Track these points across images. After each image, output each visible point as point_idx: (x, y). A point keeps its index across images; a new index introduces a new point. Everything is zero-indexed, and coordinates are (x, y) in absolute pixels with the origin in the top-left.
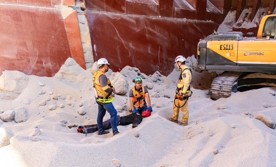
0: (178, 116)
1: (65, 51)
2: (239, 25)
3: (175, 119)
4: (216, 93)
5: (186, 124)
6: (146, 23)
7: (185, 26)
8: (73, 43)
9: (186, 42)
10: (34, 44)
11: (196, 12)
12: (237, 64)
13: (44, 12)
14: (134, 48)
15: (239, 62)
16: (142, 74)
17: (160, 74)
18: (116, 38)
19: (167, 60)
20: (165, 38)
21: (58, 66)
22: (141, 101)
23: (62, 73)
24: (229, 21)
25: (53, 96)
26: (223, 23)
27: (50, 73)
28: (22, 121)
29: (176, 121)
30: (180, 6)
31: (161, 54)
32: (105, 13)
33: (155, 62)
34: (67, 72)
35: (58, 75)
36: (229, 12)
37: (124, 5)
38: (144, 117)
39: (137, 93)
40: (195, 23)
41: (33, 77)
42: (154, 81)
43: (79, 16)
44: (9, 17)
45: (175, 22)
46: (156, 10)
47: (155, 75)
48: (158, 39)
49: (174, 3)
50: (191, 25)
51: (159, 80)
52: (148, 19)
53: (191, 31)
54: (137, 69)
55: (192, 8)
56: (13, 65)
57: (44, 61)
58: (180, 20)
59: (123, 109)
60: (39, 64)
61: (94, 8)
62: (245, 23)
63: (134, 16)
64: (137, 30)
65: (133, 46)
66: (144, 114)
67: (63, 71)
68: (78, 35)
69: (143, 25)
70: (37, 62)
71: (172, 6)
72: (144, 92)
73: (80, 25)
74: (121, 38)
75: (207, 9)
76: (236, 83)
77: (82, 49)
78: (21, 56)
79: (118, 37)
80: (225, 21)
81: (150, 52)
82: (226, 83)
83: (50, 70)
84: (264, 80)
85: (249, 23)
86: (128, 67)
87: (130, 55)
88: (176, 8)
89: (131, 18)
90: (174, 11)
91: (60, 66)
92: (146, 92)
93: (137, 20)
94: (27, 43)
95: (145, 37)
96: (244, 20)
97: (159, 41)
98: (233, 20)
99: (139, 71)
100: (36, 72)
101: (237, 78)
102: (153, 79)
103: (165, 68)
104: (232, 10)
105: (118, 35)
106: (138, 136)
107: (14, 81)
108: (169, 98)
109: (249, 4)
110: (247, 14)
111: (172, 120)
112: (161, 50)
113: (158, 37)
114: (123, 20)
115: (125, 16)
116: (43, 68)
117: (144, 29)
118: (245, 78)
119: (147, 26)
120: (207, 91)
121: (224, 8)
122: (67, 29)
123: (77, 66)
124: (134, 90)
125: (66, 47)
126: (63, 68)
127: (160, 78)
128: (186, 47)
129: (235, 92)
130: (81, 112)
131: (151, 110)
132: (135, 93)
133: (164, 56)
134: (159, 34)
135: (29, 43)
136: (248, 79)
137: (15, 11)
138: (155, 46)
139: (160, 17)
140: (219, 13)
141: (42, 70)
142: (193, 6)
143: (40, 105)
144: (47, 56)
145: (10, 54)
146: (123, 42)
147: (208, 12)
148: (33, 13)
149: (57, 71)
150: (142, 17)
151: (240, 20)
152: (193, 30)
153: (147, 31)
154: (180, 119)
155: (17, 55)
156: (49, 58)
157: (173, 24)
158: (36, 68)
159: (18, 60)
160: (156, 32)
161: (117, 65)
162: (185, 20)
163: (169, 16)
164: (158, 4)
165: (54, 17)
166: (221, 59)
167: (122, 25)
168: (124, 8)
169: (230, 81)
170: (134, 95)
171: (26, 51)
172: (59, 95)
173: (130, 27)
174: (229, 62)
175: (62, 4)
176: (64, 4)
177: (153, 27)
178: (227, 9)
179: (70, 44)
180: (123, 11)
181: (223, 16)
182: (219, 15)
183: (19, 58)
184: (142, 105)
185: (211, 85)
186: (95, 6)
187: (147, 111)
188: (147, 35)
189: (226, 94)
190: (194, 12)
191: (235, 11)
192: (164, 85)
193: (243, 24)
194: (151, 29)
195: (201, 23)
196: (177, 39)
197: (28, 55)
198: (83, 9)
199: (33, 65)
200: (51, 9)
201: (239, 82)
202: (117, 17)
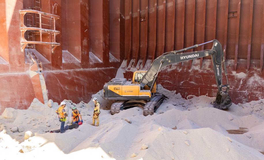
0: (95, 122)
1: (33, 95)
2: (129, 69)
3: (93, 124)
4: (113, 111)
5: (98, 125)
6: (74, 73)
7: (97, 72)
8: (36, 90)
9: (98, 82)
10: (18, 93)
11: (103, 63)
12: (122, 96)
13: (22, 75)
14: (68, 89)
15: (123, 96)
16: (74, 104)
17: (84, 103)
18: (58, 84)
19: (87, 94)
20: (86, 81)
21: (29, 103)
22: (77, 118)
23: (32, 107)
24: (124, 67)
25: (32, 119)
26: (120, 67)
27: (26, 108)
28: (22, 132)
29: (94, 125)
30: (93, 61)
31: (84, 90)
32: (52, 71)
33: (81, 96)
34: (35, 106)
35: (30, 108)
36: (124, 61)
37: (61, 66)
38: (79, 125)
39: (75, 114)
40: (103, 70)
41: (19, 110)
42: (80, 107)
43: (40, 76)
44: (6, 80)
45: (91, 71)
46: (79, 66)
47: (81, 104)
48: (81, 82)
49: (89, 60)
50: (101, 71)
51: (83, 106)
52: (75, 71)
53: (101, 75)
54: (71, 101)
55: (101, 61)
56: (9, 105)
57: (23, 101)
58: (93, 69)
59: (68, 123)
60: (21, 103)
61: (46, 69)
62: (132, 68)
63: (67, 70)
64: (69, 78)
65: (67, 87)
66: (79, 123)
67: (32, 106)
68: (40, 86)
69: (72, 75)
70: (20, 102)
71: (88, 62)
72: (78, 113)
73: (41, 80)
74: (61, 84)
75: (110, 60)
76: (123, 105)
77: (42, 93)
78: (12, 100)
79: (59, 84)
80: (121, 66)
81: (77, 90)
82: (117, 106)
83: (26, 106)
84: (136, 103)
85: (134, 68)
86: (65, 100)
87: (66, 93)
88: (91, 63)
89: (66, 72)
90: (90, 65)
91: (31, 103)
92: (80, 113)
93: (69, 73)
94: (15, 93)
95: (74, 81)
96: (131, 67)
97: (82, 83)
98: (126, 66)
99: (72, 102)
100: (20, 108)
101: (123, 103)
102: (80, 106)
103: (86, 99)
104: (125, 59)
105: (59, 83)
106: (80, 131)
107: (12, 113)
108: (90, 116)
109: (134, 56)
110: (133, 63)
111: (92, 125)
112: (84, 88)
113: (81, 81)
114: (61, 74)
115: (62, 71)
116: (23, 105)
117: (73, 78)
118: (127, 103)
119: (75, 75)
120: (109, 111)
121: (120, 58)
122: (33, 83)
123: (40, 102)
124: (74, 113)
125: (33, 93)
126: (32, 104)
127: (84, 105)
128: (98, 85)
129: (122, 110)
130: (48, 125)
131: (82, 122)
132: (74, 114)
133: (86, 91)
134: (82, 79)
135: (16, 93)
136: (128, 103)
137: (8, 77)
138: (80, 86)
139: (82, 69)
140: (117, 61)
141: (22, 106)
142: (101, 60)
143: (28, 124)
144: (24, 99)
145: (7, 99)
146: (62, 86)
147: (110, 62)
148: (17, 77)
149: (29, 106)
150: (72, 70)
151: (129, 67)
152: (102, 74)
153: (75, 78)
154: (96, 124)
155: (10, 100)
156: (25, 100)
157: (89, 72)
158: (19, 106)
159: (11, 102)
160: (80, 78)
161: (59, 100)
162: (96, 69)
163: (87, 68)
164: (80, 62)
165: (26, 77)
166: (115, 94)
167: (61, 77)
168: (62, 67)
169: (119, 105)
170: (74, 115)
171: (14, 97)
172: (35, 118)
173: (65, 77)
174: (119, 96)
175: (30, 70)
176: (31, 70)
177: (78, 76)
178: (122, 58)
179: (35, 91)
180: (61, 69)
181: (120, 64)
182: (117, 63)
183: (11, 101)
184: (77, 120)
185: (110, 108)
186: (46, 68)
187: (80, 122)
188: (75, 81)
189: (117, 111)
190: (102, 63)
191: (127, 60)
192: (87, 109)
193: (131, 69)
194: (77, 77)
195: (107, 69)
196: (92, 81)
197: (15, 99)
198: (40, 71)
199: (18, 104)
200: (24, 73)
201: (124, 105)
202: (58, 72)
